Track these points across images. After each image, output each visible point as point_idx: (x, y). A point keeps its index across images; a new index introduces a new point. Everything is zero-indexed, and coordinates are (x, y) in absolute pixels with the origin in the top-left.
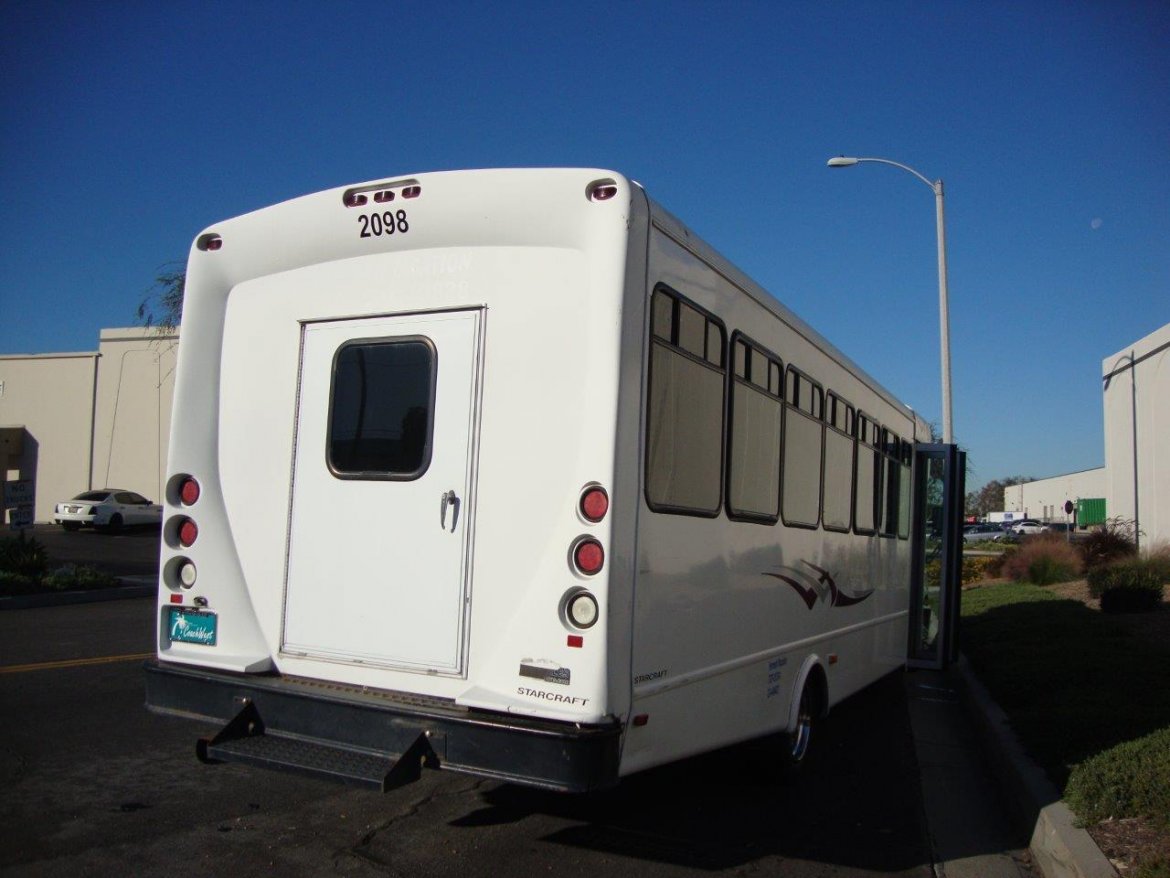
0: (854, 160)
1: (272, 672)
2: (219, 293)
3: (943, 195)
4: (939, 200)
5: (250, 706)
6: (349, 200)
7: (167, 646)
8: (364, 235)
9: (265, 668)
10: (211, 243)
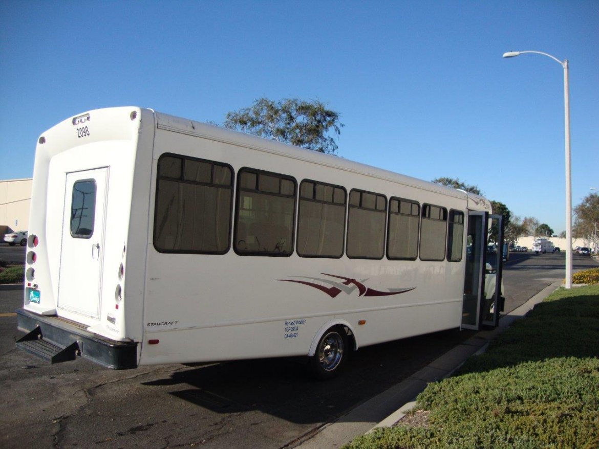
0: (517, 53)
1: (55, 316)
2: (47, 161)
3: (568, 68)
4: (565, 71)
5: (39, 327)
6: (74, 123)
7: (28, 303)
8: (79, 137)
9: (53, 313)
10: (43, 140)
